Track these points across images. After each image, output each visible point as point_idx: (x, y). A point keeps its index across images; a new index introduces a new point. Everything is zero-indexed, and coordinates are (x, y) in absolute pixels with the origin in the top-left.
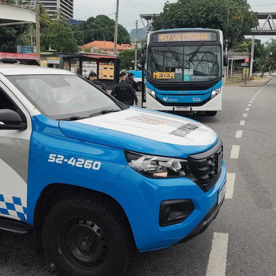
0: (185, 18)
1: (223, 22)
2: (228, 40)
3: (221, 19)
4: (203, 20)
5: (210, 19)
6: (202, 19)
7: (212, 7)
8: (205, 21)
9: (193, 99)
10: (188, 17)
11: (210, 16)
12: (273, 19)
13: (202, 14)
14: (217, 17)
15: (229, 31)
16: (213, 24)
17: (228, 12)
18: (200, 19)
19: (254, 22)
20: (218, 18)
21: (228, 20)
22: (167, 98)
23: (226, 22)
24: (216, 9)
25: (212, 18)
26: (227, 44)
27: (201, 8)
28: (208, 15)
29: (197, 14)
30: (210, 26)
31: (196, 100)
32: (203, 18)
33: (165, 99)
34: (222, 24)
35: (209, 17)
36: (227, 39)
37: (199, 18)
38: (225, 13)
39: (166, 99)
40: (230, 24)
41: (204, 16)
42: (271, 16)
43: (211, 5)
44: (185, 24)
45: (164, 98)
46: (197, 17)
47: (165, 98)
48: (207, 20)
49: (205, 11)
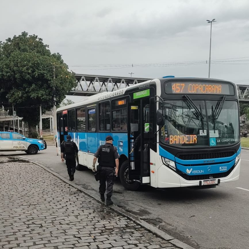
0: (7, 72)
1: (50, 80)
2: (56, 99)
3: (48, 76)
4: (29, 76)
5: (36, 75)
6: (27, 75)
7: (38, 64)
8: (31, 78)
9: (220, 168)
10: (11, 72)
11: (36, 72)
12: (86, 81)
13: (27, 69)
14: (43, 74)
15: (57, 90)
16: (39, 81)
17: (54, 70)
18: (25, 75)
19: (74, 82)
20: (45, 75)
21: (54, 78)
22: (192, 169)
23: (53, 80)
24: (42, 66)
25: (38, 74)
26: (56, 103)
27: (25, 63)
28: (33, 71)
29: (22, 69)
30: (35, 83)
31: (222, 170)
32: (29, 74)
33: (189, 171)
34: (49, 82)
35: (34, 73)
36: (56, 97)
37: (23, 74)
38: (50, 71)
39: (191, 171)
40: (58, 82)
41: (30, 72)
42: (84, 78)
43: (37, 61)
44: (7, 78)
45: (187, 169)
46: (21, 72)
47: (189, 169)
48: (33, 77)
49: (31, 67)
